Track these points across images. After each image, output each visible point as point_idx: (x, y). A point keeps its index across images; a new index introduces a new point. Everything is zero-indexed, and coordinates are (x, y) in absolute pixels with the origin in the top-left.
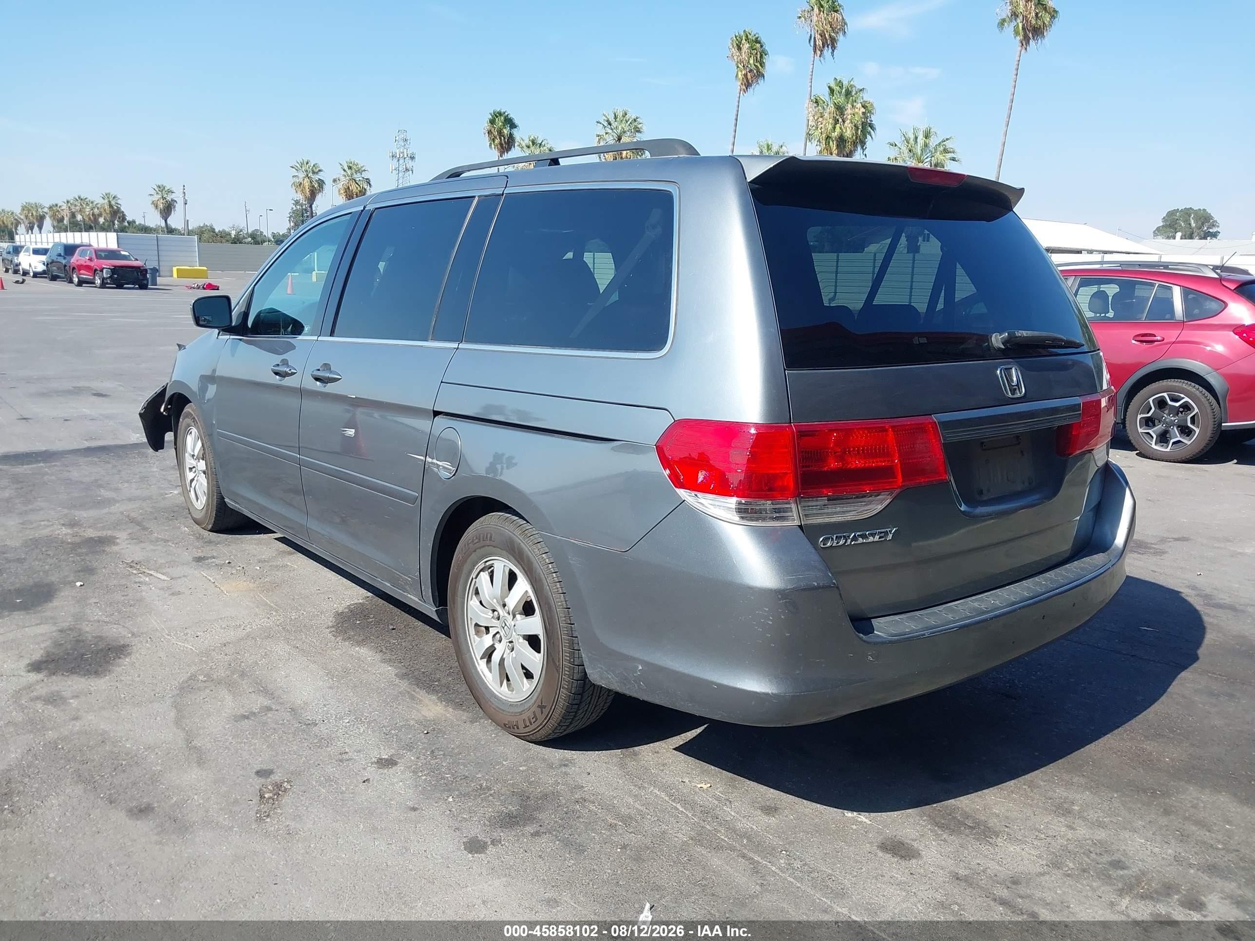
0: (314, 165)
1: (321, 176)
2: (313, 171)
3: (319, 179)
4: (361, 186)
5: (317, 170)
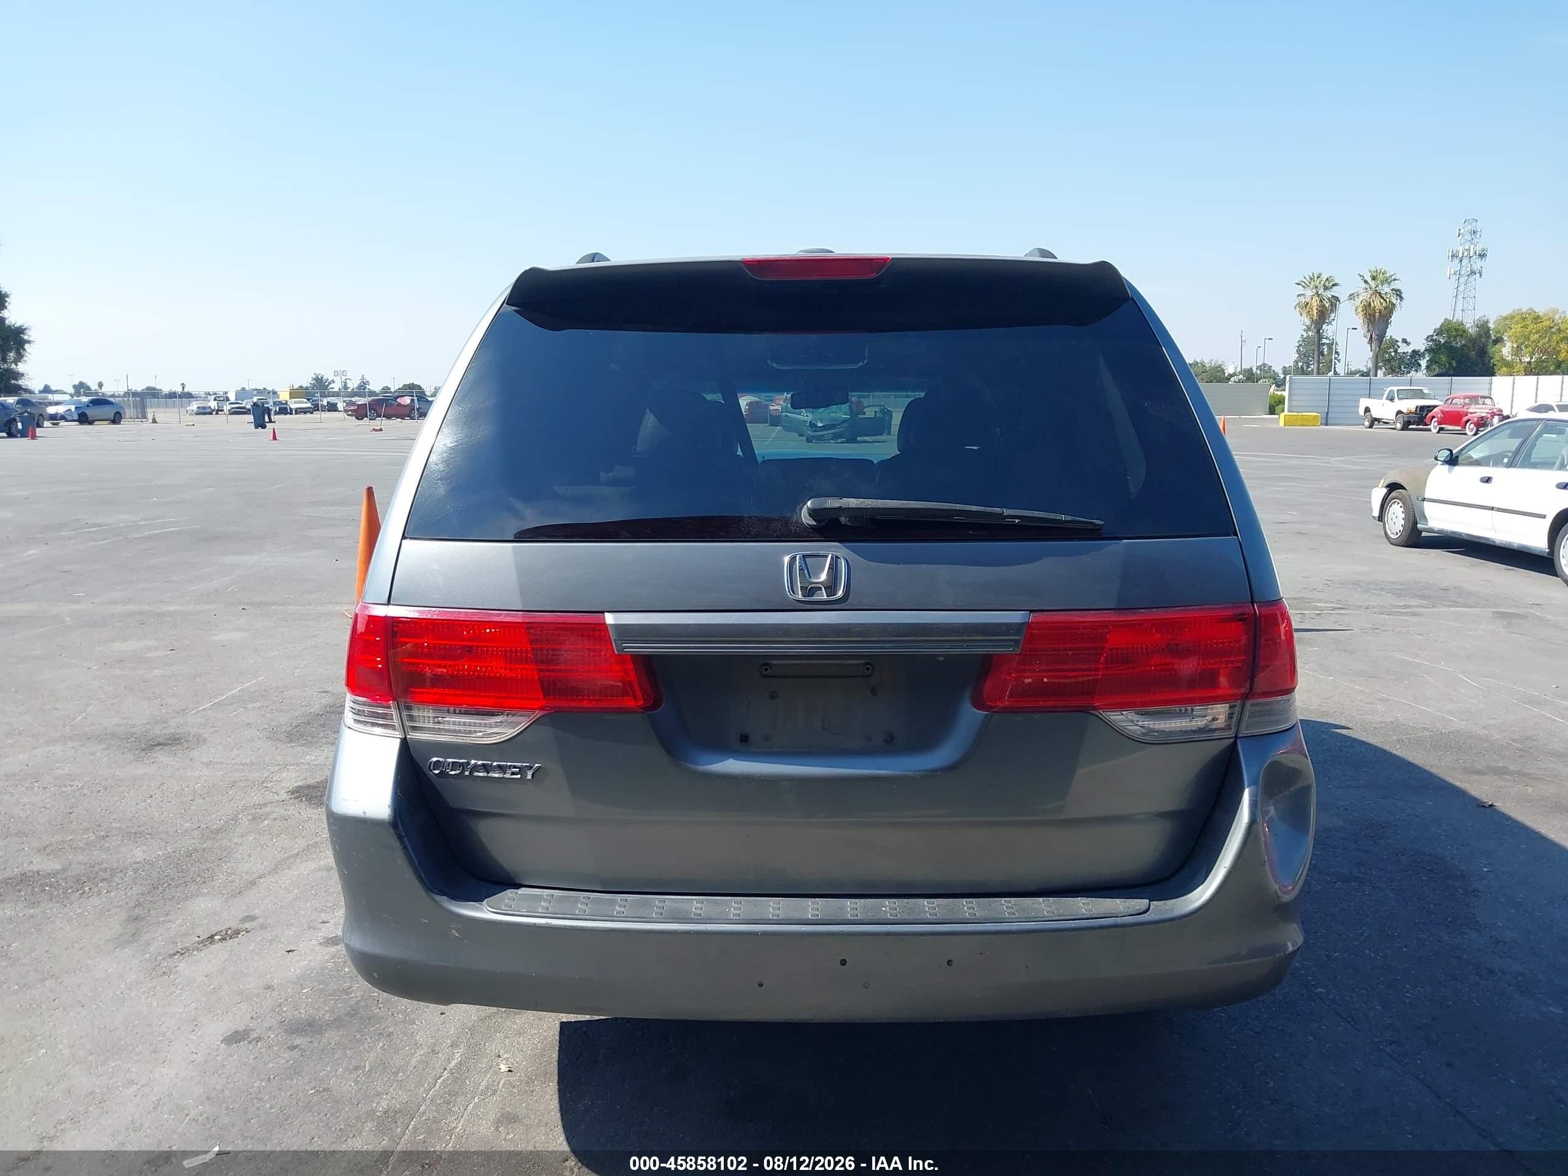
0: (1327, 279)
1: (1335, 292)
2: (1324, 285)
3: (1333, 296)
4: (1388, 301)
5: (1331, 285)
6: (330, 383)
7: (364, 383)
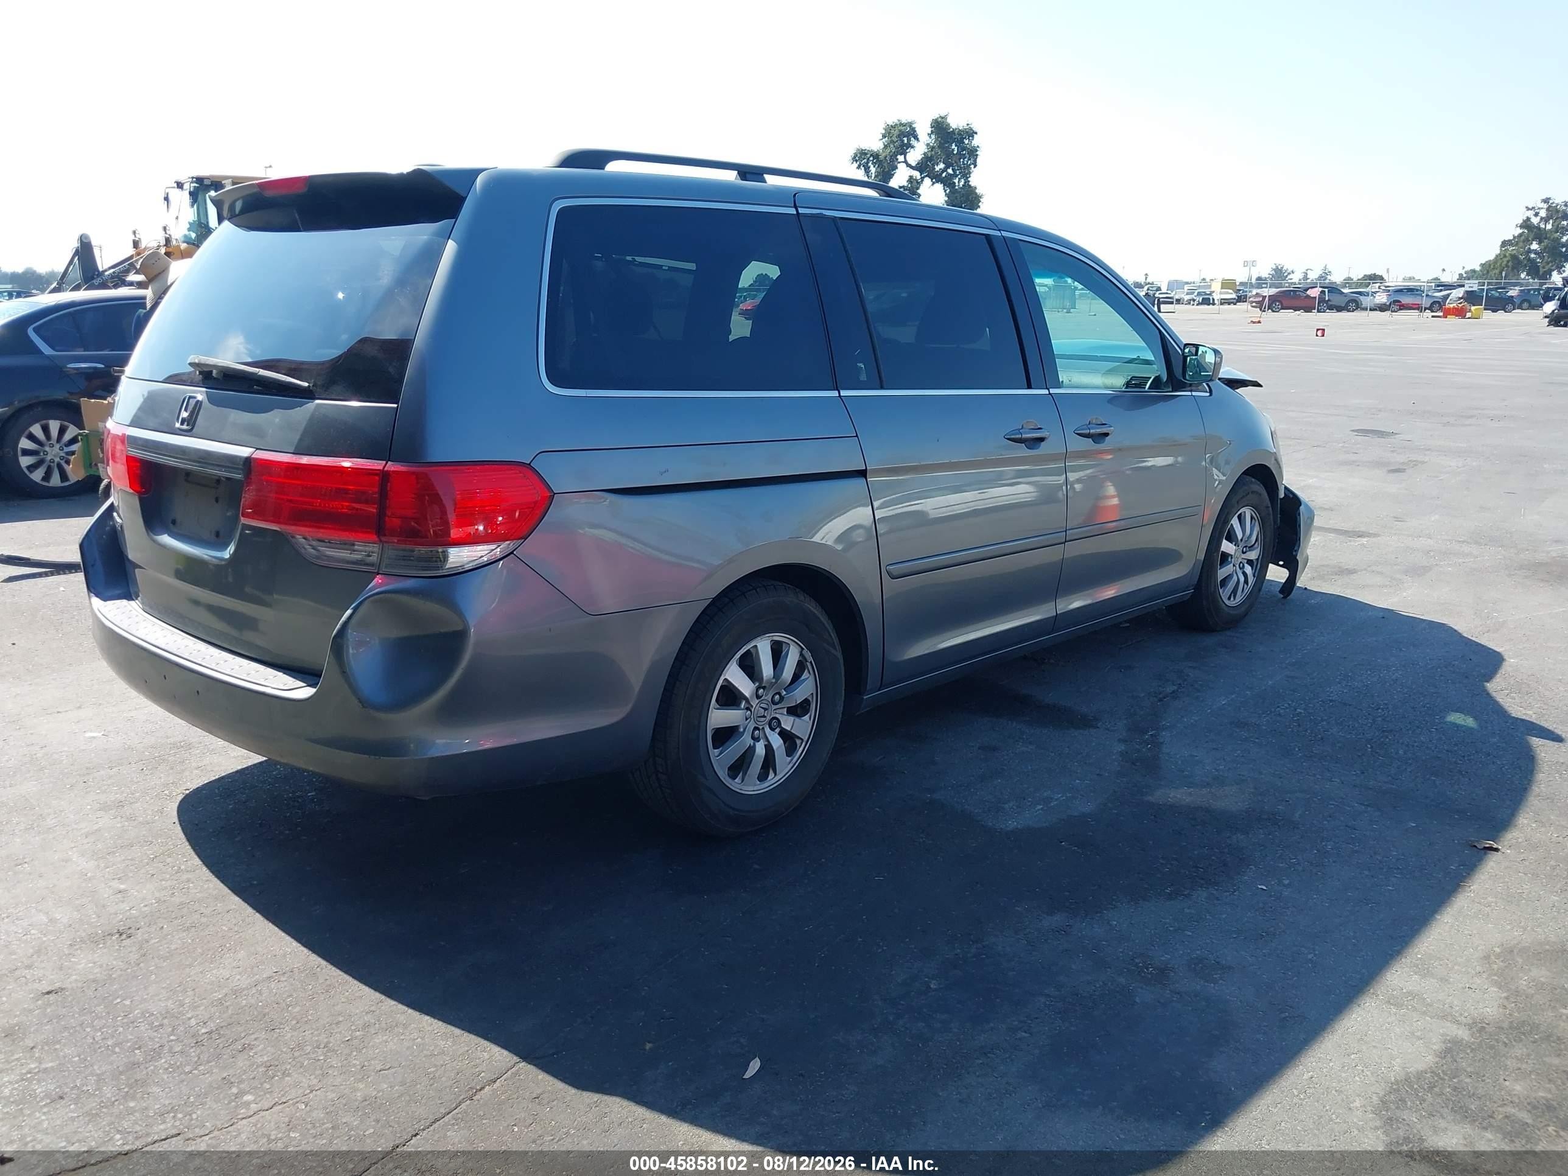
6: (1289, 274)
7: (1326, 273)
